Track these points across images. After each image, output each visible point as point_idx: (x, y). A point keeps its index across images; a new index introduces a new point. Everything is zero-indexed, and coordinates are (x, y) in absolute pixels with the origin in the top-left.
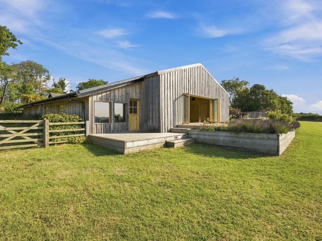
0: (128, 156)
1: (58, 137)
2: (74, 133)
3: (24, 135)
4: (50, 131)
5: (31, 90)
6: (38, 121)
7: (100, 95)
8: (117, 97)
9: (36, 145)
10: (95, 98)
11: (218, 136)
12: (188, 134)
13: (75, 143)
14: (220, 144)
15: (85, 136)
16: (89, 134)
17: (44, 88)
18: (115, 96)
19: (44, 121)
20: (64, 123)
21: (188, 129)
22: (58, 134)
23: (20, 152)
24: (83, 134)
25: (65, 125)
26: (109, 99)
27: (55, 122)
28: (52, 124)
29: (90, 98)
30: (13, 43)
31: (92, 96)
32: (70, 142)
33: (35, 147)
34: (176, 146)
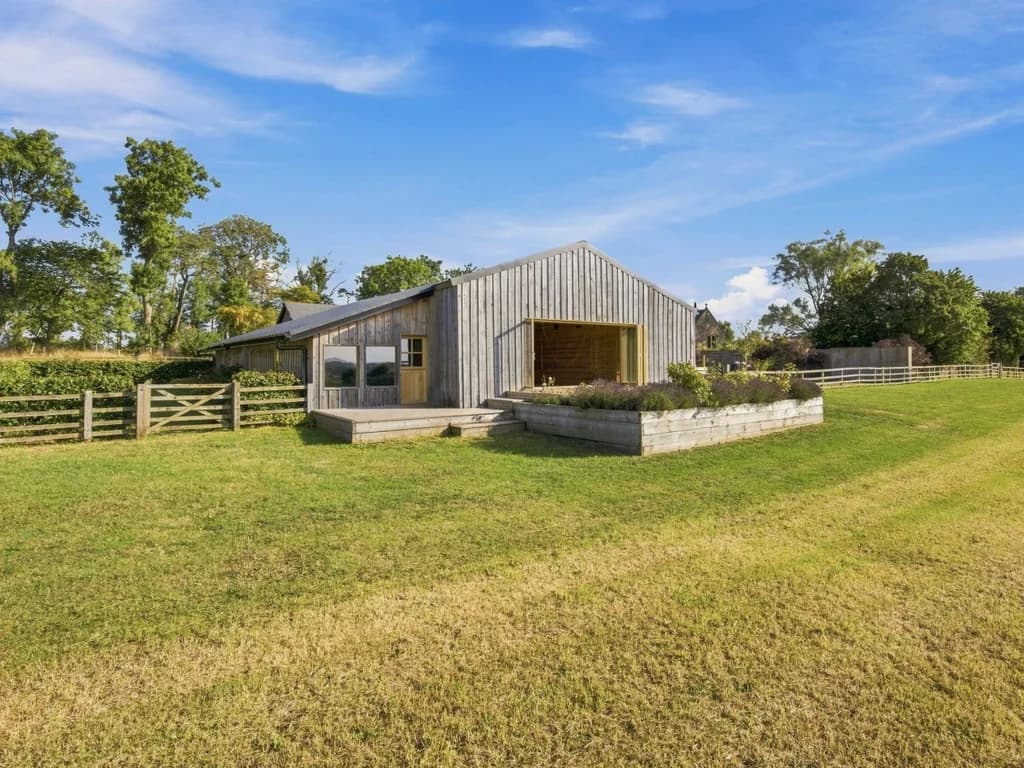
0: (356, 447)
1: (256, 413)
2: (285, 406)
3: (202, 408)
4: (243, 403)
5: (241, 295)
6: (223, 385)
7: (336, 334)
8: (373, 334)
9: (220, 426)
10: (325, 338)
11: (558, 415)
12: (513, 411)
13: (285, 425)
14: (562, 432)
15: (306, 412)
16: (312, 409)
17: (273, 288)
18: (367, 332)
19: (233, 385)
20: (266, 389)
21: (515, 401)
22: (257, 408)
23: (194, 437)
24: (302, 410)
25: (268, 392)
26: (355, 338)
27: (251, 386)
28: (245, 390)
29: (315, 341)
30: (199, 186)
31: (319, 335)
32: (276, 423)
33: (218, 429)
34: (464, 434)
